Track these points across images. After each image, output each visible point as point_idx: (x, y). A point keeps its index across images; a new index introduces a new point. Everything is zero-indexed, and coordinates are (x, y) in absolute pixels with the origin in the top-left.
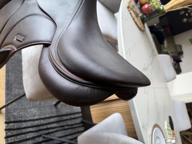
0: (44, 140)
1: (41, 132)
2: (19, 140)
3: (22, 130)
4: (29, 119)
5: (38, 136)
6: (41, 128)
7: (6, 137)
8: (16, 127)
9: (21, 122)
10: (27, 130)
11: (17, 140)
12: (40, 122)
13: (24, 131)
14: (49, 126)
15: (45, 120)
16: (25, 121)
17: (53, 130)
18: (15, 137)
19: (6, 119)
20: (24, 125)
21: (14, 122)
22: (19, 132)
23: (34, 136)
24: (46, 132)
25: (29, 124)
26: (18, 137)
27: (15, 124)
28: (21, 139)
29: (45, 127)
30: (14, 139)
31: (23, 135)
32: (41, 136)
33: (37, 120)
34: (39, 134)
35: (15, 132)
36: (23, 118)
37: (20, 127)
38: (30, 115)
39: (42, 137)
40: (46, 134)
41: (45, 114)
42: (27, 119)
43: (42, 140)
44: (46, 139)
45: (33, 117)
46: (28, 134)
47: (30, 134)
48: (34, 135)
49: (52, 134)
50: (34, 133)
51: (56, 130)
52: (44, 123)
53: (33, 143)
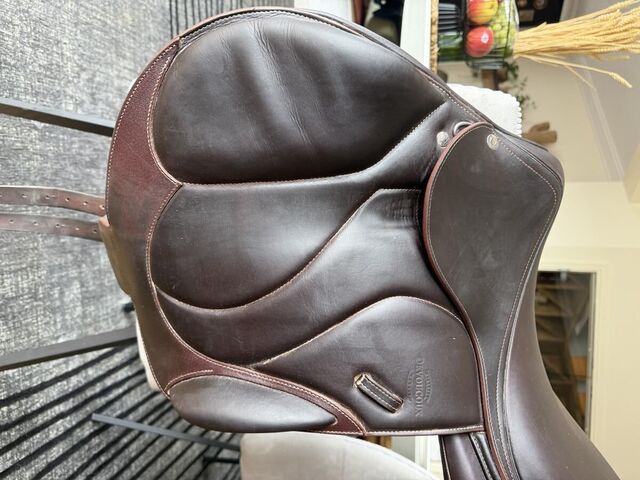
0: (96, 428)
1: (88, 408)
2: (28, 453)
3: (34, 420)
4: (53, 376)
5: (80, 424)
6: (89, 393)
8: (14, 416)
10: (50, 414)
11: (23, 457)
12: (85, 378)
13: (40, 420)
14: (109, 382)
15: (98, 366)
16: (42, 387)
17: (120, 390)
18: (15, 450)
20: (40, 400)
22: (27, 427)
23: (69, 426)
24: (102, 401)
25: (54, 392)
26: (25, 445)
27: (12, 407)
28: (32, 450)
29: (98, 388)
30: (12, 457)
31: (38, 436)
32: (88, 418)
34: (80, 415)
35: (14, 434)
36: (34, 379)
37: (29, 411)
39: (90, 423)
40: (100, 411)
42: (49, 378)
43: (92, 430)
44: (101, 425)
45: (64, 366)
46: (51, 427)
47: (59, 423)
48: (71, 421)
49: (117, 404)
50: (68, 418)
51: (125, 387)
52: (95, 376)
53: (66, 449)
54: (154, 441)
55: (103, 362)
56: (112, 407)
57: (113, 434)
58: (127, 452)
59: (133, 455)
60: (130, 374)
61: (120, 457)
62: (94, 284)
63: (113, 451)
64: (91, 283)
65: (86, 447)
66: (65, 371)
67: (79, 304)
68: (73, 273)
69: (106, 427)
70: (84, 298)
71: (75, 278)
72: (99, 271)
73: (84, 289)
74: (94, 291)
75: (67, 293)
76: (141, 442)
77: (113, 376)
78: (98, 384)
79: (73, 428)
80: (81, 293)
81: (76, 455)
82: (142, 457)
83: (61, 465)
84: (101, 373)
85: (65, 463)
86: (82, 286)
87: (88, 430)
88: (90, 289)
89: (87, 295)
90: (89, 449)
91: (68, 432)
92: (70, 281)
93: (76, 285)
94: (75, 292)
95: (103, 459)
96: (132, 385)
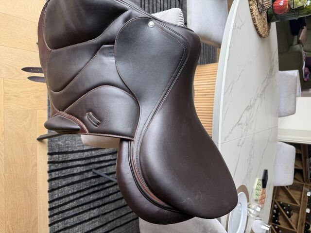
0: (94, 175)
1: (91, 166)
2: (64, 175)
3: (68, 163)
4: (77, 149)
5: (87, 171)
6: (92, 160)
7: (50, 172)
8: (61, 159)
9: (66, 153)
10: (75, 163)
11: (63, 175)
12: (91, 154)
13: (70, 164)
14: (102, 159)
15: (97, 151)
16: (73, 152)
17: (107, 164)
18: (60, 172)
19: (49, 150)
20: (71, 157)
21: (59, 153)
22: (65, 165)
23: (82, 170)
24: (98, 165)
25: (77, 156)
26: (64, 171)
27: (60, 156)
28: (66, 174)
29: (96, 160)
30: (58, 174)
31: (69, 170)
32: (91, 170)
33: (87, 151)
34: (88, 168)
35: (60, 166)
36: (70, 149)
37: (66, 159)
38: (78, 145)
39: (92, 172)
40: (97, 169)
42: (75, 150)
43: (92, 176)
44: (96, 175)
45: (82, 147)
46: (75, 168)
47: (78, 168)
48: (83, 169)
49: (105, 169)
50: (82, 167)
51: (109, 163)
52: (95, 155)
53: (80, 179)
56: (102, 169)
57: (102, 180)
58: (108, 190)
59: (111, 192)
60: (112, 158)
61: (104, 191)
63: (101, 187)
65: (89, 181)
66: (82, 149)
69: (99, 176)
76: (115, 188)
81: (84, 183)
82: (115, 195)
83: (78, 184)
84: (98, 154)
85: (79, 184)
87: (90, 175)
90: (90, 183)
91: (81, 173)
95: (96, 189)
96: (112, 163)
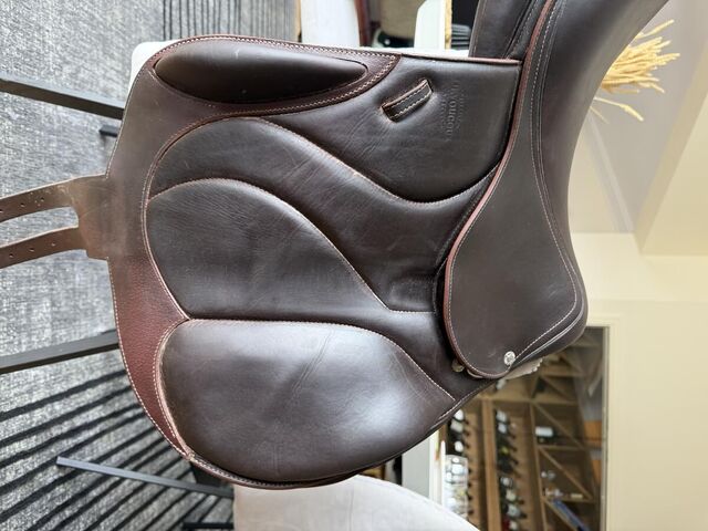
0: (61, 474)
1: (53, 450)
4: (14, 407)
5: (43, 467)
6: (55, 431)
12: (51, 413)
14: (78, 421)
15: (66, 401)
17: (91, 433)
23: (30, 468)
25: (14, 426)
29: (66, 427)
32: (53, 462)
33: (40, 404)
34: (44, 457)
38: (17, 390)
39: (55, 468)
40: (67, 454)
41: (67, 378)
42: (9, 408)
43: (56, 477)
44: (68, 471)
45: (27, 396)
46: (9, 467)
47: (19, 462)
48: (32, 463)
49: (87, 449)
50: (30, 459)
51: (97, 430)
52: (63, 412)
53: (25, 496)
54: (128, 497)
55: (72, 397)
56: (81, 452)
57: (83, 481)
58: (95, 507)
59: (103, 512)
60: (103, 415)
61: (87, 513)
62: (66, 305)
63: (80, 504)
64: (63, 304)
65: (49, 496)
66: (28, 402)
67: (48, 325)
68: (44, 288)
69: (77, 472)
70: (54, 319)
71: (46, 295)
72: (73, 289)
73: (55, 309)
74: (66, 312)
75: (35, 311)
76: (113, 497)
77: (84, 415)
78: (66, 423)
79: (35, 472)
80: (52, 313)
81: (36, 504)
82: (113, 516)
83: (18, 515)
84: (69, 409)
85: (23, 513)
86: (53, 305)
87: (52, 475)
88: (62, 310)
89: (58, 316)
90: (52, 499)
91: (29, 476)
92: (39, 297)
93: (47, 303)
94: (45, 311)
95: (68, 512)
96: (105, 428)
